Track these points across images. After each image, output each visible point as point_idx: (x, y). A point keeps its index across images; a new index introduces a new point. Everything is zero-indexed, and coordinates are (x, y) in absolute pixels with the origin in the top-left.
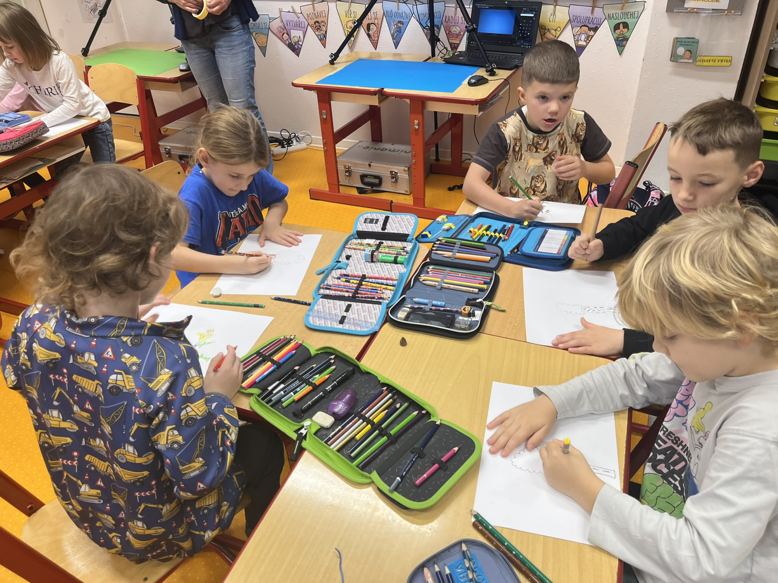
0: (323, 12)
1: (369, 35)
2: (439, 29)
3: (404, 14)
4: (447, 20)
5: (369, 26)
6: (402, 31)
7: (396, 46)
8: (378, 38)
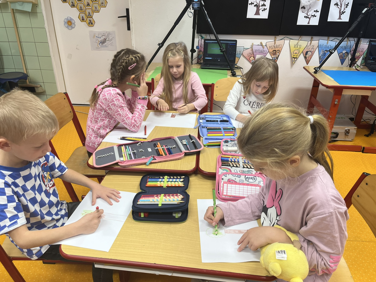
0: (280, 45)
1: (305, 58)
3: (330, 46)
5: (307, 52)
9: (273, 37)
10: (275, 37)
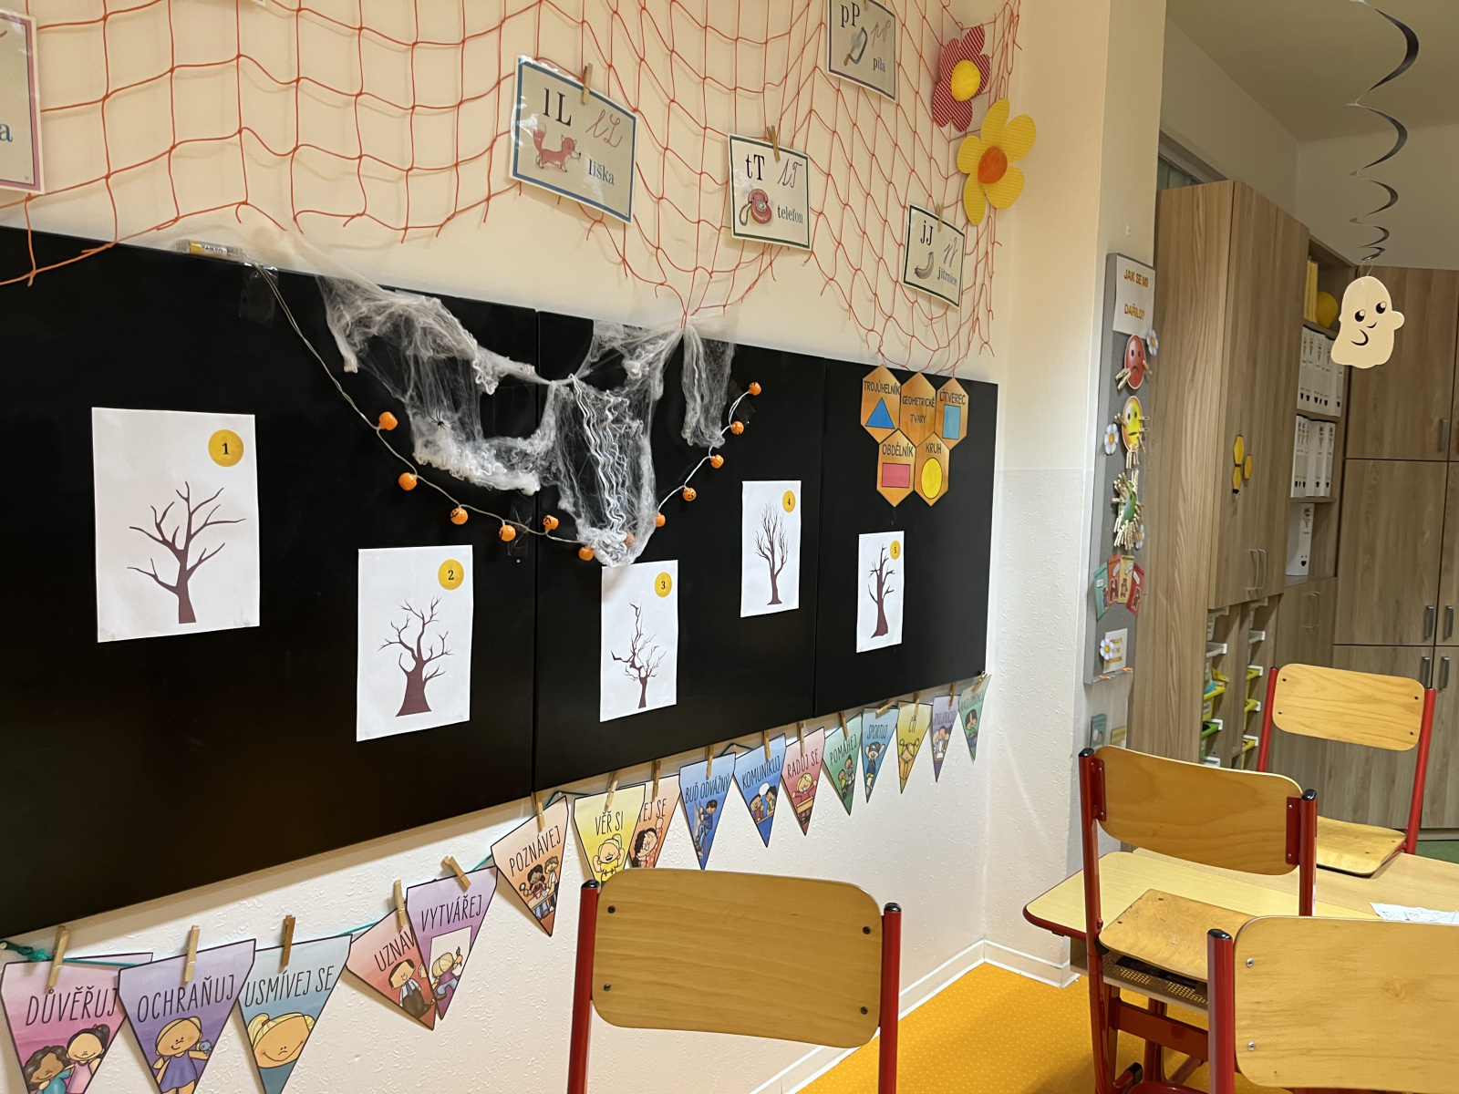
5: (639, 837)
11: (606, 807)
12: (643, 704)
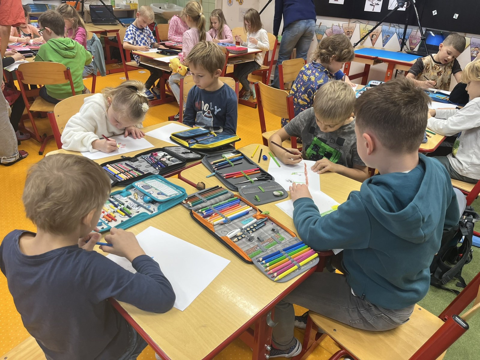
0: (353, 27)
1: (372, 40)
2: (407, 40)
3: (391, 32)
4: (411, 37)
5: (373, 35)
6: (388, 39)
7: (384, 46)
8: (376, 41)
9: (348, 20)
10: (350, 20)
11: (366, 27)
12: (373, 10)
